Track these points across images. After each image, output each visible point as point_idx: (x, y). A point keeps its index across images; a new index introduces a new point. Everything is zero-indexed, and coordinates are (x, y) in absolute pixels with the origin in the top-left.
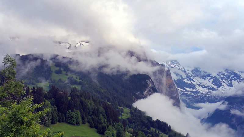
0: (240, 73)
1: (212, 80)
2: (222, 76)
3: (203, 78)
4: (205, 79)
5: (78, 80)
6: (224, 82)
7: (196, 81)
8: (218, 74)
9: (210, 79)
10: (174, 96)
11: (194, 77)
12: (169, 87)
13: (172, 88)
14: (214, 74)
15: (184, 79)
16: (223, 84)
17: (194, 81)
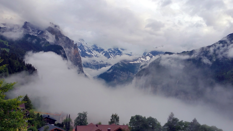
0: (122, 50)
1: (104, 54)
2: (111, 51)
4: (100, 53)
5: (7, 45)
6: (111, 55)
7: (94, 53)
8: (108, 50)
9: (103, 53)
10: (79, 62)
11: (93, 50)
12: (75, 56)
13: (78, 56)
14: (106, 50)
15: (86, 51)
16: (111, 57)
17: (93, 53)
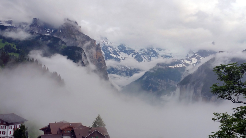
0: (158, 51)
1: (134, 56)
2: (143, 53)
3: (127, 54)
4: (129, 55)
5: (15, 48)
6: (144, 58)
7: (121, 56)
8: (140, 51)
10: (103, 68)
11: (120, 52)
12: (98, 60)
13: (101, 61)
14: (137, 51)
15: (111, 53)
16: (144, 59)
